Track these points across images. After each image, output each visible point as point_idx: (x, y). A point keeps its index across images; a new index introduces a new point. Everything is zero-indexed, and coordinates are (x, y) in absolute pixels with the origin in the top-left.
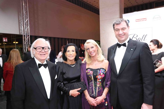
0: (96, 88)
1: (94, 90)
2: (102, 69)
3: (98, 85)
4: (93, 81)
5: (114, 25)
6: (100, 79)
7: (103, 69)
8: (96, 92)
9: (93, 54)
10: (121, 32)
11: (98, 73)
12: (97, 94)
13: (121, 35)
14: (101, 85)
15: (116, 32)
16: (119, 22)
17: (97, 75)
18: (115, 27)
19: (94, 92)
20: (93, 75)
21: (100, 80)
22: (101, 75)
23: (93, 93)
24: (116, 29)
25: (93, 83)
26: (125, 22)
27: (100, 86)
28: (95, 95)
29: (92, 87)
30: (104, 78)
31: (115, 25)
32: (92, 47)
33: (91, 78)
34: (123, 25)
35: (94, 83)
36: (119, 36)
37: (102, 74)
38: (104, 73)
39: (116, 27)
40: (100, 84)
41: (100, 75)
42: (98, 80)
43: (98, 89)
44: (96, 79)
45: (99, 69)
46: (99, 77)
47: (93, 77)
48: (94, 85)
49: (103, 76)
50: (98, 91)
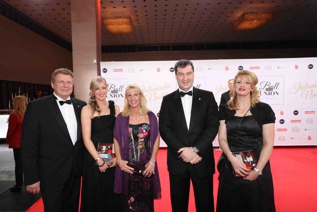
0: (138, 150)
1: (135, 153)
3: (140, 147)
4: (133, 141)
5: (176, 68)
6: (142, 138)
7: (146, 124)
8: (137, 156)
11: (140, 131)
12: (139, 158)
13: (186, 82)
17: (138, 133)
18: (178, 70)
19: (135, 156)
20: (133, 134)
21: (143, 140)
22: (143, 133)
23: (133, 157)
24: (180, 73)
25: (133, 143)
28: (137, 159)
29: (133, 150)
30: (147, 136)
31: (179, 68)
32: (136, 95)
33: (130, 138)
35: (135, 143)
36: (183, 82)
37: (144, 131)
38: (148, 129)
40: (142, 145)
42: (140, 140)
44: (136, 138)
45: (141, 125)
46: (141, 135)
47: (133, 136)
48: (134, 147)
49: (146, 134)
50: (140, 154)
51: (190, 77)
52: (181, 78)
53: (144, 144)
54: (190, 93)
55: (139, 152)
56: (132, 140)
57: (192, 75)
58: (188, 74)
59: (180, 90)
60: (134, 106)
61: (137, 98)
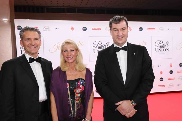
0: (75, 105)
1: (72, 108)
2: (81, 80)
3: (77, 102)
6: (79, 93)
11: (76, 86)
12: (76, 113)
13: (120, 37)
14: (80, 101)
17: (75, 88)
19: (72, 112)
21: (79, 95)
22: (80, 88)
24: (114, 28)
25: (70, 99)
27: (79, 103)
28: (74, 115)
31: (114, 23)
35: (72, 99)
36: (117, 38)
37: (81, 86)
38: (84, 84)
40: (78, 100)
41: (79, 87)
42: (76, 95)
43: (77, 107)
44: (73, 93)
45: (77, 80)
46: (78, 91)
47: (70, 91)
48: (71, 102)
49: (83, 89)
50: (77, 110)
51: (125, 32)
52: (116, 33)
53: (80, 98)
55: (76, 107)
57: (126, 31)
58: (123, 29)
60: (70, 61)
61: (73, 53)
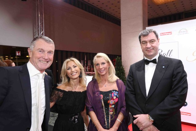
0: (109, 116)
1: (106, 119)
2: (114, 91)
3: (111, 113)
4: (104, 108)
5: (140, 37)
6: (113, 105)
7: (116, 91)
8: (108, 122)
9: (103, 72)
10: (149, 45)
11: (110, 97)
12: (109, 125)
14: (114, 112)
15: (143, 45)
16: (146, 33)
17: (108, 100)
18: (141, 39)
19: (106, 123)
20: (104, 100)
21: (113, 106)
22: (114, 100)
24: (143, 41)
25: (104, 110)
26: (154, 33)
27: (113, 114)
31: (142, 37)
32: (103, 63)
34: (152, 36)
35: (105, 110)
36: (146, 50)
37: (115, 98)
38: (118, 96)
39: (143, 39)
40: (112, 111)
41: (112, 99)
42: (110, 107)
44: (107, 105)
45: (111, 92)
46: (111, 102)
47: (104, 102)
48: (105, 113)
49: (116, 101)
50: (111, 121)
52: (144, 47)
53: (114, 110)
54: (154, 61)
55: (110, 118)
56: (103, 106)
58: (151, 41)
59: (146, 58)
